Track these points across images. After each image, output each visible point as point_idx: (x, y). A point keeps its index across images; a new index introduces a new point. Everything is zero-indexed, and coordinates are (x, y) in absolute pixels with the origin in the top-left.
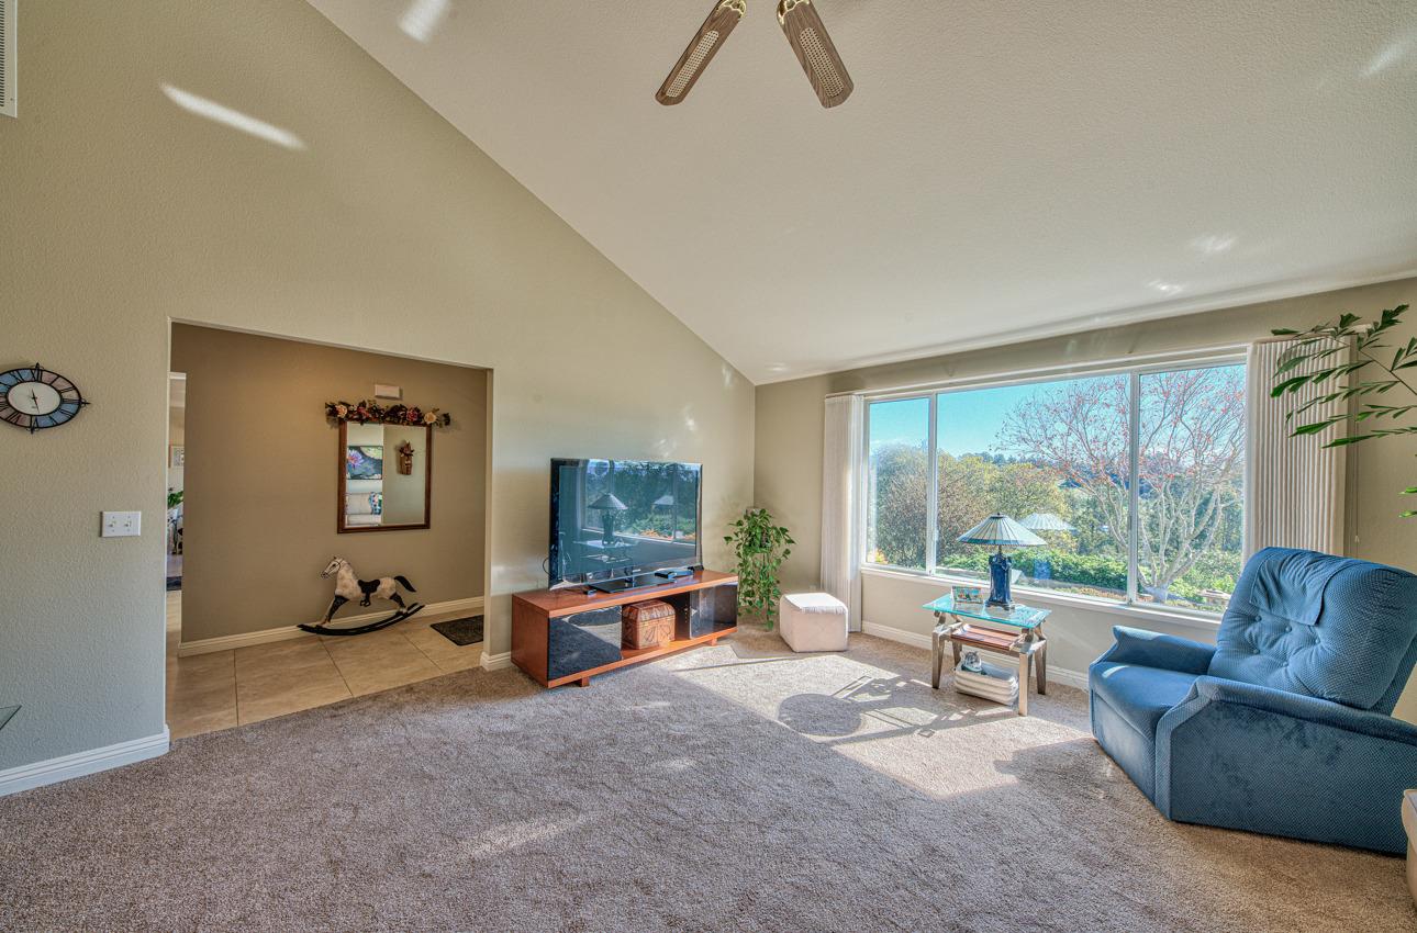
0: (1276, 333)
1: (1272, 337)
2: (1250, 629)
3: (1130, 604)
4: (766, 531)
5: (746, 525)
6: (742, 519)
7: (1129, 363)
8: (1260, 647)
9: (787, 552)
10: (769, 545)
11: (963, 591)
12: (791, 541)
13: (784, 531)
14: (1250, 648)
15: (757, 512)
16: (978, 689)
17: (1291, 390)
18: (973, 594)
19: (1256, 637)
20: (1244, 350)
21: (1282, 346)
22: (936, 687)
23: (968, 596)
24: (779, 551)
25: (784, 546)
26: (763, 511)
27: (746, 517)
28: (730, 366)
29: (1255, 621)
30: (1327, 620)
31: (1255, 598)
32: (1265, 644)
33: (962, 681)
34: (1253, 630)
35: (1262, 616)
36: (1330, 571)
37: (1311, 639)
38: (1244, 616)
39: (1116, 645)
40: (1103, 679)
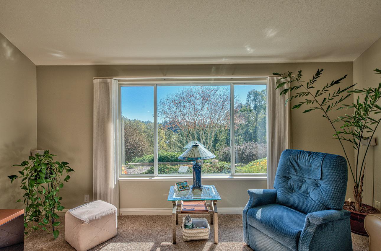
0: (274, 74)
1: (273, 75)
2: (289, 182)
3: (232, 175)
4: (49, 166)
5: (31, 164)
6: (28, 160)
7: (232, 79)
8: (295, 189)
9: (68, 177)
10: (54, 176)
11: (181, 185)
12: (71, 170)
13: (65, 163)
14: (291, 190)
15: (41, 152)
16: (195, 237)
17: (284, 93)
18: (185, 185)
19: (293, 186)
20: (265, 79)
21: (277, 78)
22: (174, 243)
23: (183, 187)
24: (60, 177)
25: (65, 173)
26: (46, 152)
27: (31, 158)
28: (10, 44)
29: (289, 179)
30: (325, 177)
31: (289, 170)
32: (297, 188)
33: (188, 235)
34: (290, 182)
35: (293, 177)
36: (320, 159)
37: (317, 185)
38: (285, 177)
39: (251, 199)
40: (257, 220)
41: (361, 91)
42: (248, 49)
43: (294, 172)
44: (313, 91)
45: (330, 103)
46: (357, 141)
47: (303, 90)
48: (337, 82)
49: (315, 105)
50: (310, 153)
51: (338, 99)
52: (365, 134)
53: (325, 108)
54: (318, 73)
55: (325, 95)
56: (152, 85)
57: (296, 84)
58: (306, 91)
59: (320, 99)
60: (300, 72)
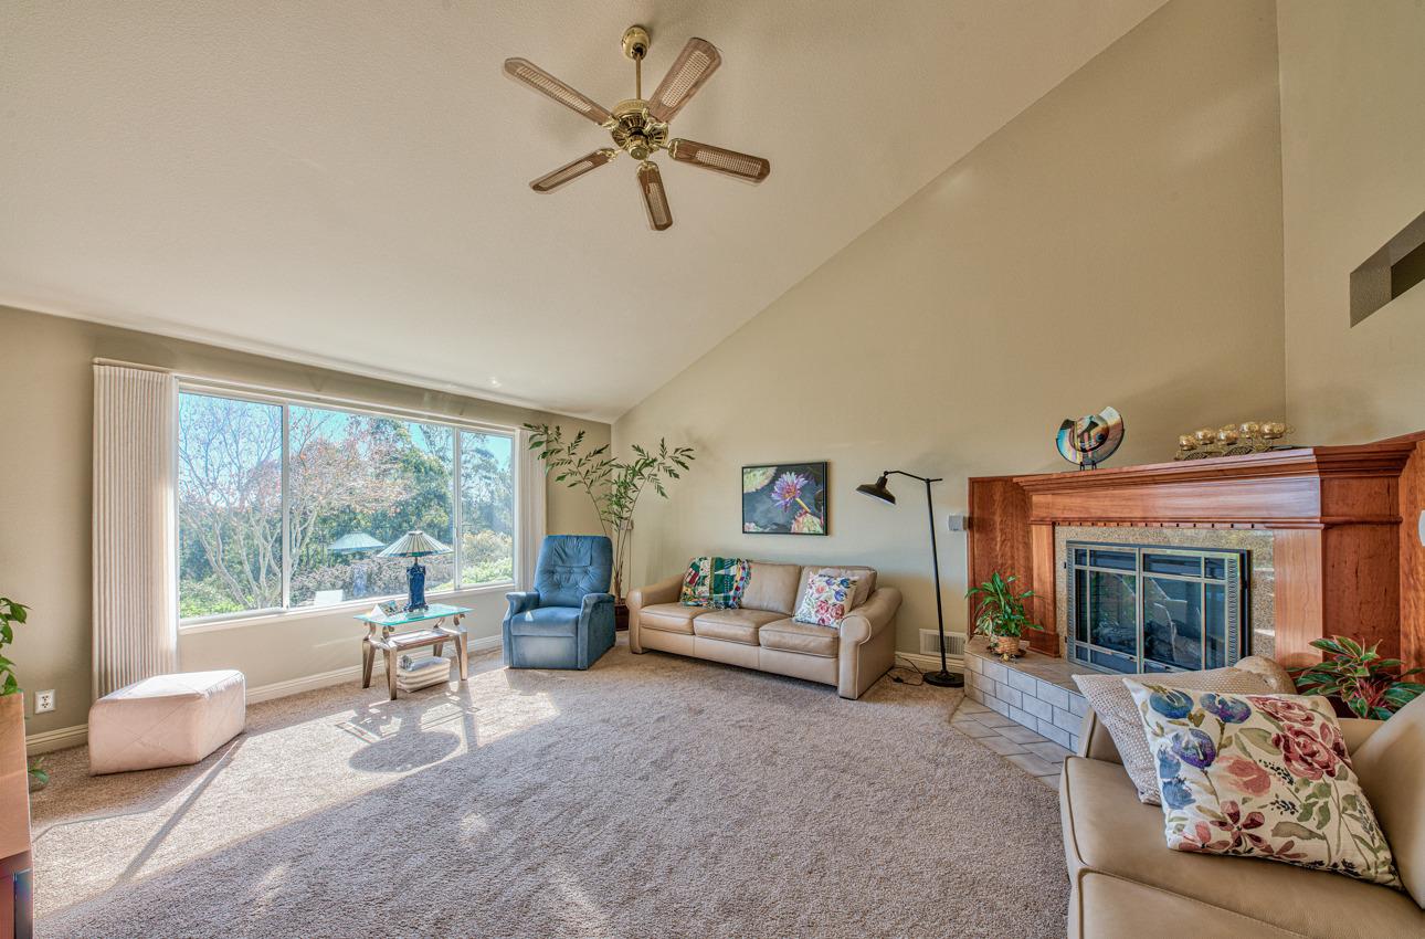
0: (526, 425)
1: (524, 427)
2: (555, 577)
3: (458, 589)
8: (563, 584)
11: (386, 606)
14: (558, 586)
18: (393, 606)
19: (560, 580)
20: (514, 430)
21: (531, 433)
22: (394, 698)
23: (391, 609)
29: (555, 572)
30: (593, 562)
31: (554, 561)
32: (565, 582)
34: (556, 577)
35: (559, 569)
36: (589, 542)
37: (586, 572)
38: (549, 571)
39: (512, 604)
40: (529, 622)
41: (621, 467)
42: (494, 382)
43: (560, 563)
44: (575, 459)
45: (593, 476)
46: (618, 522)
47: (564, 455)
48: (599, 452)
49: (578, 478)
50: (578, 537)
51: (600, 472)
52: (625, 515)
53: (588, 482)
54: (580, 436)
55: (588, 466)
56: (274, 403)
57: (555, 446)
58: (567, 457)
59: (583, 470)
60: (558, 428)
